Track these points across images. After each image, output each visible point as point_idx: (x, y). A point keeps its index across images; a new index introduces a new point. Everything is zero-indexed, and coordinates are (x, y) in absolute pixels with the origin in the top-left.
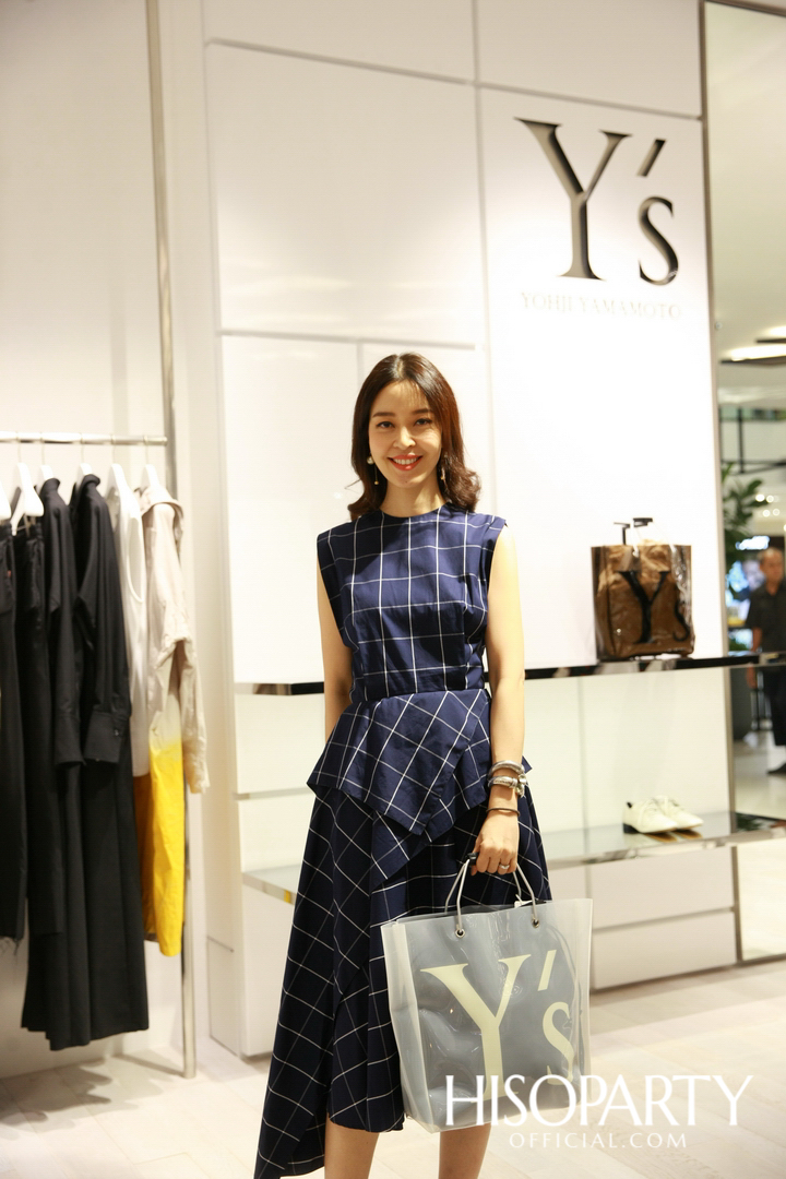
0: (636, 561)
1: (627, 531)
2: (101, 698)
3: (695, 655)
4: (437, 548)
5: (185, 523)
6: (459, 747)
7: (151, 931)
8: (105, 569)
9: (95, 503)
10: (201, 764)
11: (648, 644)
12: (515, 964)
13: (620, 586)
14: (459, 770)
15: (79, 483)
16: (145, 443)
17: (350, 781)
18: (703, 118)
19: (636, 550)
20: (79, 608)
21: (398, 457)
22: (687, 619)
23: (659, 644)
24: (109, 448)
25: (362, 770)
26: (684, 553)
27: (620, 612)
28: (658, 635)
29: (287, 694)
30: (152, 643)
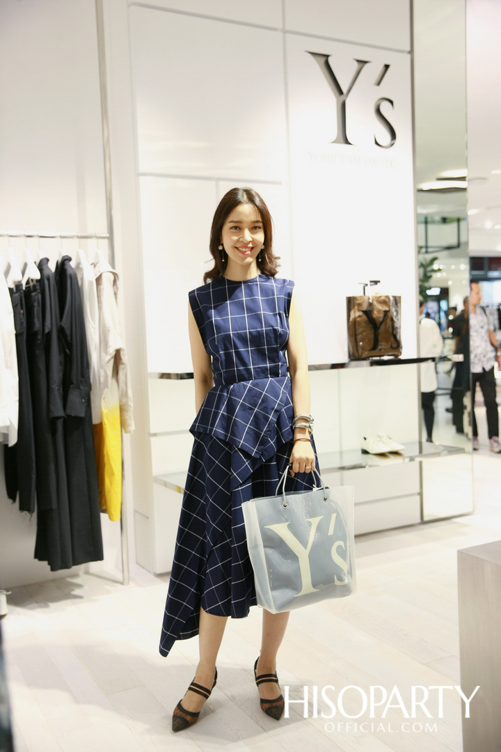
0: (371, 304)
1: (366, 288)
2: (75, 381)
3: (402, 357)
4: (260, 298)
5: (120, 283)
6: (278, 409)
7: (104, 508)
8: (75, 309)
9: (69, 272)
10: (130, 418)
11: (376, 351)
12: (315, 521)
13: (362, 318)
14: (278, 422)
15: (60, 260)
16: (96, 237)
17: (218, 430)
18: (411, 52)
19: (371, 298)
20: (61, 331)
21: (241, 247)
22: (398, 337)
23: (383, 351)
24: (76, 240)
25: (225, 424)
26: (397, 301)
27: (361, 333)
28: (383, 345)
29: (178, 379)
30: (102, 351)
